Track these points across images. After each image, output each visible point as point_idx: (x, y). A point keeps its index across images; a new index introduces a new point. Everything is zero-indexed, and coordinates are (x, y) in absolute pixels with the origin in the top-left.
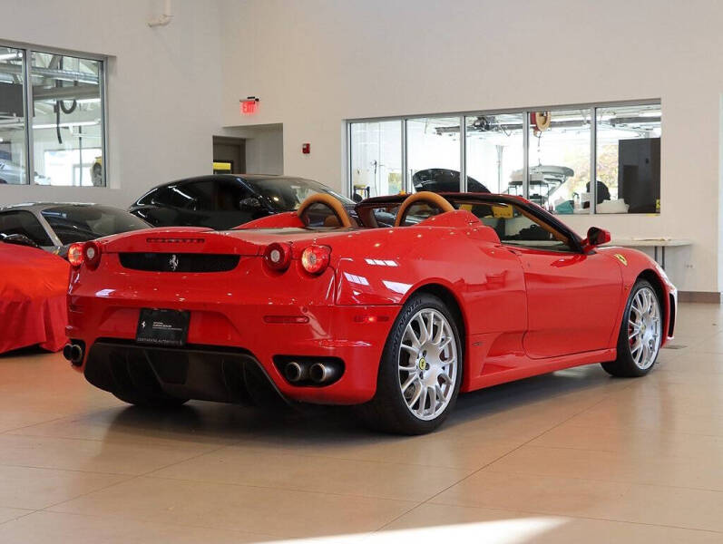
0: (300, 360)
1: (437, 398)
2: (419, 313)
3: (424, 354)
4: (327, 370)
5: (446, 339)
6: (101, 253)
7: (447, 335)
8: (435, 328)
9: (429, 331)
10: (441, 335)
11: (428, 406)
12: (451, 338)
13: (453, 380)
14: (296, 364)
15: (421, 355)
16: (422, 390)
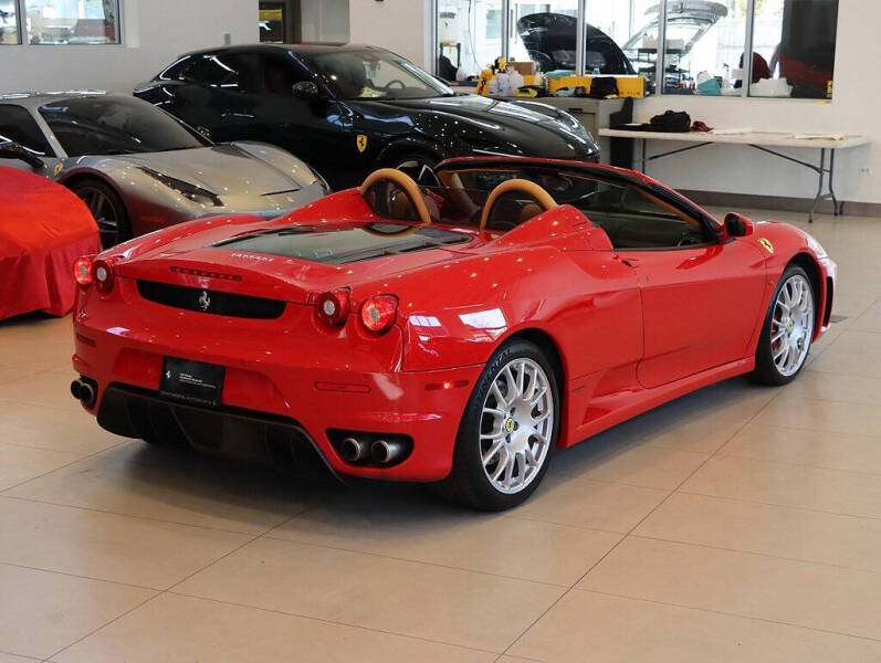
0: (359, 436)
1: (527, 462)
2: (507, 366)
3: (512, 411)
4: (392, 449)
5: (540, 389)
6: (115, 275)
7: (541, 385)
8: (527, 378)
9: (519, 386)
10: (534, 385)
11: (515, 474)
12: (546, 389)
13: (548, 439)
14: (354, 441)
15: (508, 415)
16: (509, 456)
